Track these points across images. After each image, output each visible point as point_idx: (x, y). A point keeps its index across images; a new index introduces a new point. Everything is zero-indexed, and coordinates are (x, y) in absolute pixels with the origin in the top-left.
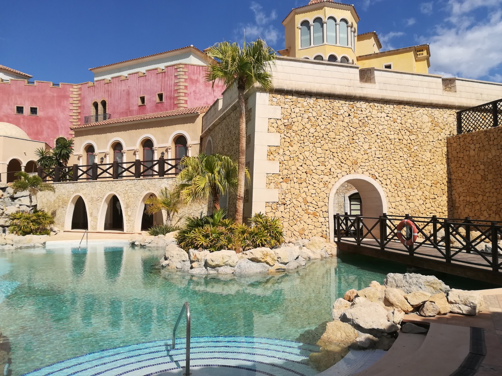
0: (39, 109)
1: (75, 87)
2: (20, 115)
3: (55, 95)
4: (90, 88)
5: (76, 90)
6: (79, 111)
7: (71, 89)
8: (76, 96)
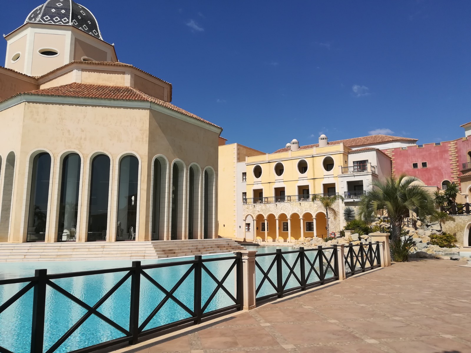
0: (428, 163)
1: (452, 143)
2: (416, 169)
3: (438, 151)
4: (464, 142)
5: (453, 145)
6: (457, 160)
7: (449, 145)
8: (453, 149)
